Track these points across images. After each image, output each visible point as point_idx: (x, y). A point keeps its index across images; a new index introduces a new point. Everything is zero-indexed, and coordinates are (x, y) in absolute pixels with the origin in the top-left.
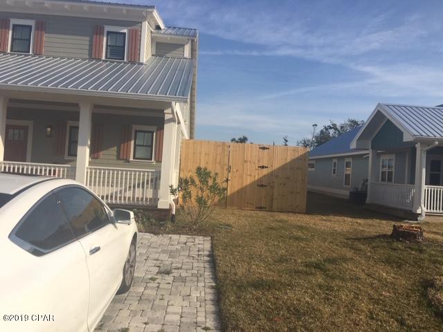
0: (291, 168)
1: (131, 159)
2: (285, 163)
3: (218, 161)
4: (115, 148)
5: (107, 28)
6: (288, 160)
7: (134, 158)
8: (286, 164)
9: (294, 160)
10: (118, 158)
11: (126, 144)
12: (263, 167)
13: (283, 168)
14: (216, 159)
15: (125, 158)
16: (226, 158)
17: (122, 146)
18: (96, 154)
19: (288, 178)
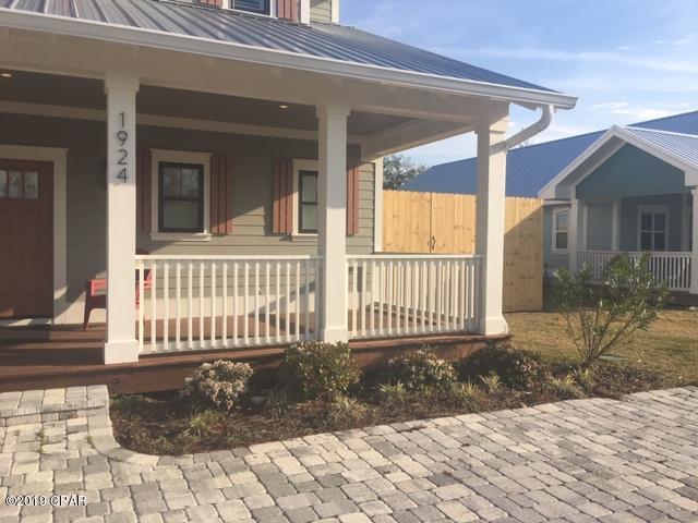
1: (295, 233)
3: (414, 226)
4: (261, 211)
6: (517, 222)
7: (301, 231)
8: (514, 229)
9: (524, 221)
10: (269, 231)
11: (283, 201)
14: (410, 225)
15: (283, 231)
16: (427, 223)
17: (276, 204)
18: (222, 226)
19: (517, 254)
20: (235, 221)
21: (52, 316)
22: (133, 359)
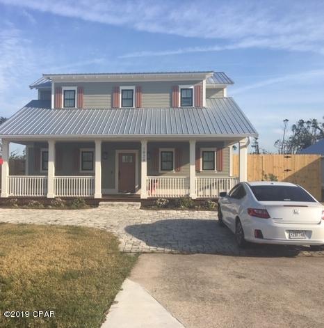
0: (309, 170)
1: (201, 170)
2: (303, 166)
3: (255, 167)
5: (181, 87)
6: (306, 164)
7: (203, 169)
8: (305, 167)
9: (310, 164)
12: (288, 170)
13: (302, 170)
14: (253, 167)
16: (261, 165)
18: (178, 169)
19: (306, 177)
20: (183, 167)
21: (135, 192)
22: (146, 198)
